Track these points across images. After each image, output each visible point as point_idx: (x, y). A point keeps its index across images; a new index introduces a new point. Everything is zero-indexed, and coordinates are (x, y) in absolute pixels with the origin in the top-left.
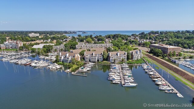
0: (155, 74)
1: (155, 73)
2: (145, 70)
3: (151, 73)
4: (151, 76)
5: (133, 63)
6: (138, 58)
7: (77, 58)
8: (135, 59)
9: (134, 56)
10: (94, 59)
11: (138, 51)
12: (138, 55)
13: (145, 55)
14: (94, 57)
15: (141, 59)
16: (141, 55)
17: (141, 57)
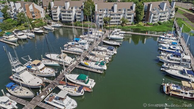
5: (145, 30)
6: (163, 20)
7: (32, 13)
8: (153, 21)
9: (152, 15)
10: (66, 17)
11: (165, 4)
12: (164, 13)
13: (183, 14)
14: (67, 13)
15: (169, 22)
16: (171, 13)
17: (170, 18)
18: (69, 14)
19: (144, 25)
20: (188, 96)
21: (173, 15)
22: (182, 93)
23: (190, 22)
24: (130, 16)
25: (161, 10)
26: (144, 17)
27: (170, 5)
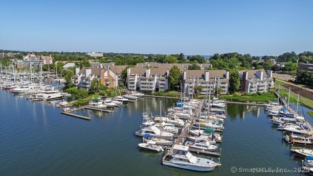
0: (304, 131)
1: (306, 128)
2: (271, 116)
3: (292, 128)
4: (287, 138)
5: (244, 100)
6: (262, 90)
7: (106, 80)
8: (251, 91)
9: (250, 84)
10: (147, 86)
11: (262, 73)
12: (262, 83)
13: (283, 86)
14: (147, 81)
15: (270, 93)
16: (269, 83)
17: (269, 89)
18: (150, 82)
19: (242, 95)
20: (309, 142)
21: (272, 85)
22: (303, 140)
23: (293, 93)
24: (224, 85)
25: (258, 79)
26: (240, 87)
27: (267, 74)
